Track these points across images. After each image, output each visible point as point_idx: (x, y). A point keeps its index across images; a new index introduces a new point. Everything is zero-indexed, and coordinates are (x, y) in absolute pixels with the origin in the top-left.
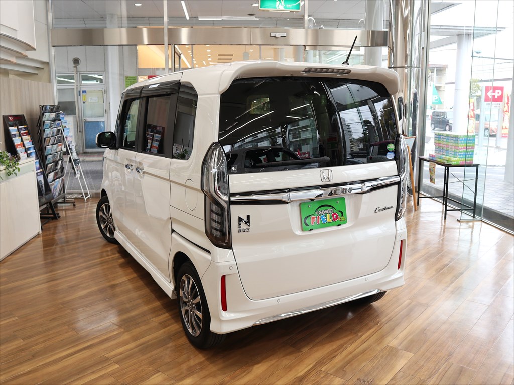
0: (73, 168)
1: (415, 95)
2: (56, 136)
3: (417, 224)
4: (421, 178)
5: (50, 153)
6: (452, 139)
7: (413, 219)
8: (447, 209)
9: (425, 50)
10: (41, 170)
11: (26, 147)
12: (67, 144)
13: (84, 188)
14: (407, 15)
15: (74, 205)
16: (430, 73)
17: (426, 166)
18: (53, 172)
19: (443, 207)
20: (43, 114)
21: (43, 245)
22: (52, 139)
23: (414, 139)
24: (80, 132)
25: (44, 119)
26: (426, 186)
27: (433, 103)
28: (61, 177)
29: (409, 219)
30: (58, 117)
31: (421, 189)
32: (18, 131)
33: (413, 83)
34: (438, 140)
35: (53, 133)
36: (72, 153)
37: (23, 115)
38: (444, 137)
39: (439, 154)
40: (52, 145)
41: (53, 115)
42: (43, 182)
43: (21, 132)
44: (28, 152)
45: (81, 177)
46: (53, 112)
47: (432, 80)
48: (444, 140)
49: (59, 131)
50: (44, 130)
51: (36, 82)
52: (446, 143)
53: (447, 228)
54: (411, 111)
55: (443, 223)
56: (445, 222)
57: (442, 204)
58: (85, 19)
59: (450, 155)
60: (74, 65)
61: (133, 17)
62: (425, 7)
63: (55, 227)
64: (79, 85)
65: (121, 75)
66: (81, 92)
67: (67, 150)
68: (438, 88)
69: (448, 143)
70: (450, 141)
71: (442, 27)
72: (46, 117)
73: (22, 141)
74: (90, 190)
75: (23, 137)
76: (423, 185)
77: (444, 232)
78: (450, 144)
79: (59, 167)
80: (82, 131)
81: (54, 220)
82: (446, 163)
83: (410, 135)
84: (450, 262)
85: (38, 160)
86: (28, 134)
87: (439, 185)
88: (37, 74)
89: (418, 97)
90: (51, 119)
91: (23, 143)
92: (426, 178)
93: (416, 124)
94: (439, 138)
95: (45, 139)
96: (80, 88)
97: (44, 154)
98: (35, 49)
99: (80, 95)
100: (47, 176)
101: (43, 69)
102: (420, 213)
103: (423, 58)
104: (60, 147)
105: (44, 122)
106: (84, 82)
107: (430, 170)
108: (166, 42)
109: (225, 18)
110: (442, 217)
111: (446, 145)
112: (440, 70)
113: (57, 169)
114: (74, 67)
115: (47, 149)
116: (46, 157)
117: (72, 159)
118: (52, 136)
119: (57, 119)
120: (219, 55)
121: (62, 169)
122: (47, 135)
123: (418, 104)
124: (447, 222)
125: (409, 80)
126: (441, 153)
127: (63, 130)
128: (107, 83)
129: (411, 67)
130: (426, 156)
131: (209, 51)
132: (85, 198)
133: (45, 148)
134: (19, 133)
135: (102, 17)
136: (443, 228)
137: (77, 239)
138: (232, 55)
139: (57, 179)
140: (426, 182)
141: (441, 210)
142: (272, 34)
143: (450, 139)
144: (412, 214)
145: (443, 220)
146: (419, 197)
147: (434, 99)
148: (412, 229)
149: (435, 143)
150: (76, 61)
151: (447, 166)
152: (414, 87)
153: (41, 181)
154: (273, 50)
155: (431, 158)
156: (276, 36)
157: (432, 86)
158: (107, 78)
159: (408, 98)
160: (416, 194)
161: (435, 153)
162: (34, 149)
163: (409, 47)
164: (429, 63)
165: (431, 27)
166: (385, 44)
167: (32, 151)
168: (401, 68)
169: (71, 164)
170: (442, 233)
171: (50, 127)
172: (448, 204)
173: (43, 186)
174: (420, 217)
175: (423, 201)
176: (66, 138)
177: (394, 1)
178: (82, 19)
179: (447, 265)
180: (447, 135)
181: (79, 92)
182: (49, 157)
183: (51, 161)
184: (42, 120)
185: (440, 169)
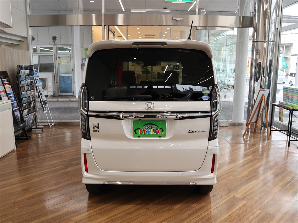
0: (42, 106)
1: (271, 61)
2: (30, 85)
3: (269, 150)
4: (273, 116)
5: (25, 96)
6: (296, 91)
7: (266, 146)
8: (291, 140)
9: (279, 31)
10: (18, 108)
11: (8, 93)
12: (39, 90)
13: (50, 119)
14: (267, 9)
15: (42, 130)
16: (281, 49)
17: (277, 109)
18: (27, 109)
19: (288, 138)
20: (20, 71)
21: (17, 157)
22: (26, 88)
23: (269, 90)
24: (56, 83)
25: (20, 74)
26: (276, 122)
27: (282, 67)
28: (34, 112)
29: (263, 146)
30: (31, 73)
31: (273, 124)
32: (2, 82)
33: (270, 54)
34: (286, 92)
35: (27, 84)
36: (42, 97)
37: (7, 72)
38: (290, 90)
39: (286, 101)
40: (26, 91)
41: (27, 72)
42: (19, 115)
43: (4, 83)
44: (9, 96)
45: (48, 112)
46: (28, 70)
47: (282, 53)
48: (290, 92)
49: (32, 82)
50: (21, 82)
51: (17, 50)
52: (291, 94)
53: (290, 153)
54: (267, 72)
55: (287, 150)
56: (288, 149)
57: (286, 136)
58: (59, 11)
59: (294, 103)
60: (53, 41)
61: (90, 10)
62: (279, 3)
63: (27, 145)
64: (56, 53)
65: (82, 47)
66: (57, 57)
67: (39, 94)
68: (286, 58)
69: (293, 94)
70: (294, 93)
71: (290, 17)
72: (22, 73)
73: (5, 88)
74: (54, 120)
75: (5, 86)
76: (274, 122)
77: (287, 156)
78: (294, 95)
79: (32, 106)
80: (57, 82)
81: (27, 140)
82: (291, 108)
83: (266, 88)
84: (292, 180)
85: (16, 101)
86: (9, 84)
87: (286, 122)
88: (20, 45)
89: (273, 63)
90: (26, 74)
91: (5, 90)
92: (277, 117)
93: (270, 81)
94: (286, 90)
95: (21, 87)
96: (57, 55)
97: (20, 97)
98: (12, 28)
99: (56, 59)
100: (23, 112)
101: (23, 41)
102: (271, 141)
103: (277, 38)
104: (33, 93)
105: (20, 76)
106: (59, 52)
107: (279, 112)
108: (103, 24)
109: (148, 10)
110: (286, 145)
111: (291, 96)
112: (288, 47)
113: (30, 107)
114: (53, 42)
115: (22, 94)
116: (22, 99)
117: (42, 101)
118: (27, 86)
119: (31, 74)
120: (146, 35)
121: (34, 107)
122: (23, 84)
123: (272, 68)
124: (290, 149)
125: (266, 52)
126: (288, 101)
127: (36, 81)
128: (73, 52)
129: (268, 41)
130: (277, 103)
131: (139, 32)
132: (50, 126)
133: (21, 93)
134: (3, 83)
135: (70, 10)
136: (287, 153)
137: (45, 153)
138: (154, 35)
139: (30, 113)
140: (276, 120)
141: (286, 140)
142: (174, 19)
143: (294, 91)
144: (266, 142)
145: (287, 147)
146: (271, 130)
147: (283, 65)
148: (265, 153)
149: (283, 94)
150: (54, 38)
151: (292, 110)
152: (270, 57)
153: (18, 115)
154: (180, 32)
155: (281, 104)
156: (177, 20)
157: (282, 57)
158: (73, 48)
159: (266, 64)
160: (269, 128)
161: (283, 101)
162: (14, 94)
163: (267, 31)
164: (281, 42)
165: (283, 17)
166: (251, 26)
167: (12, 95)
168: (261, 42)
169: (41, 103)
170: (286, 157)
171: (25, 79)
172: (291, 136)
173: (20, 118)
174: (271, 144)
175: (274, 133)
176: (38, 86)
177: (258, 1)
178: (58, 12)
179: (289, 182)
180: (292, 88)
181: (56, 57)
182: (24, 99)
183: (26, 101)
184: (19, 75)
185: (286, 112)
